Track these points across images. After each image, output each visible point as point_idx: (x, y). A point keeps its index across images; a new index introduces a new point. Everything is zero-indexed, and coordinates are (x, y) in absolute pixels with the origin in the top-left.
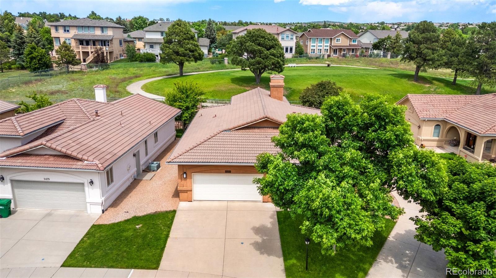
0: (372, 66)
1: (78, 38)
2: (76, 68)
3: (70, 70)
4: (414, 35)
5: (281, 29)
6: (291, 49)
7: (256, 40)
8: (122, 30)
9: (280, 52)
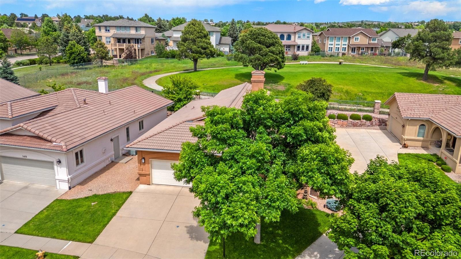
0: (387, 64)
1: (116, 37)
2: (109, 63)
3: (104, 64)
4: (424, 34)
5: (299, 28)
6: (307, 47)
7: (257, 38)
8: (154, 29)
9: (279, 49)
